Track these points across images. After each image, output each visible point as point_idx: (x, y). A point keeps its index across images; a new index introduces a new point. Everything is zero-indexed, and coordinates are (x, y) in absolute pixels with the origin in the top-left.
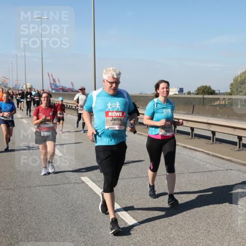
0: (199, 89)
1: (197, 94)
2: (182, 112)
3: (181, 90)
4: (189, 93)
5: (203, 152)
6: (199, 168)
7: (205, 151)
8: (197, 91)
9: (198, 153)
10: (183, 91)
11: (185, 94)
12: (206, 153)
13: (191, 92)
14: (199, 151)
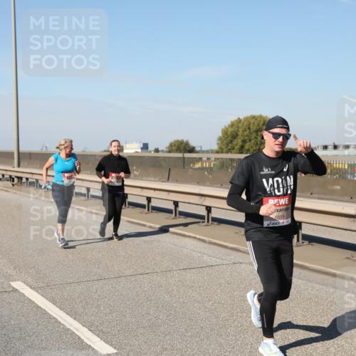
0: (171, 145)
1: (170, 152)
2: (153, 179)
3: (145, 147)
4: (157, 151)
5: (195, 238)
6: (192, 261)
7: (198, 237)
8: (168, 148)
9: (187, 240)
10: (147, 148)
11: (151, 151)
12: (199, 239)
13: (160, 149)
14: (189, 237)
